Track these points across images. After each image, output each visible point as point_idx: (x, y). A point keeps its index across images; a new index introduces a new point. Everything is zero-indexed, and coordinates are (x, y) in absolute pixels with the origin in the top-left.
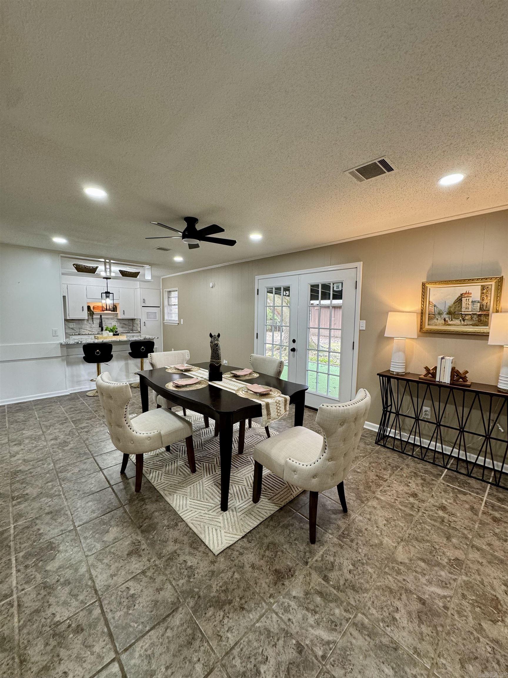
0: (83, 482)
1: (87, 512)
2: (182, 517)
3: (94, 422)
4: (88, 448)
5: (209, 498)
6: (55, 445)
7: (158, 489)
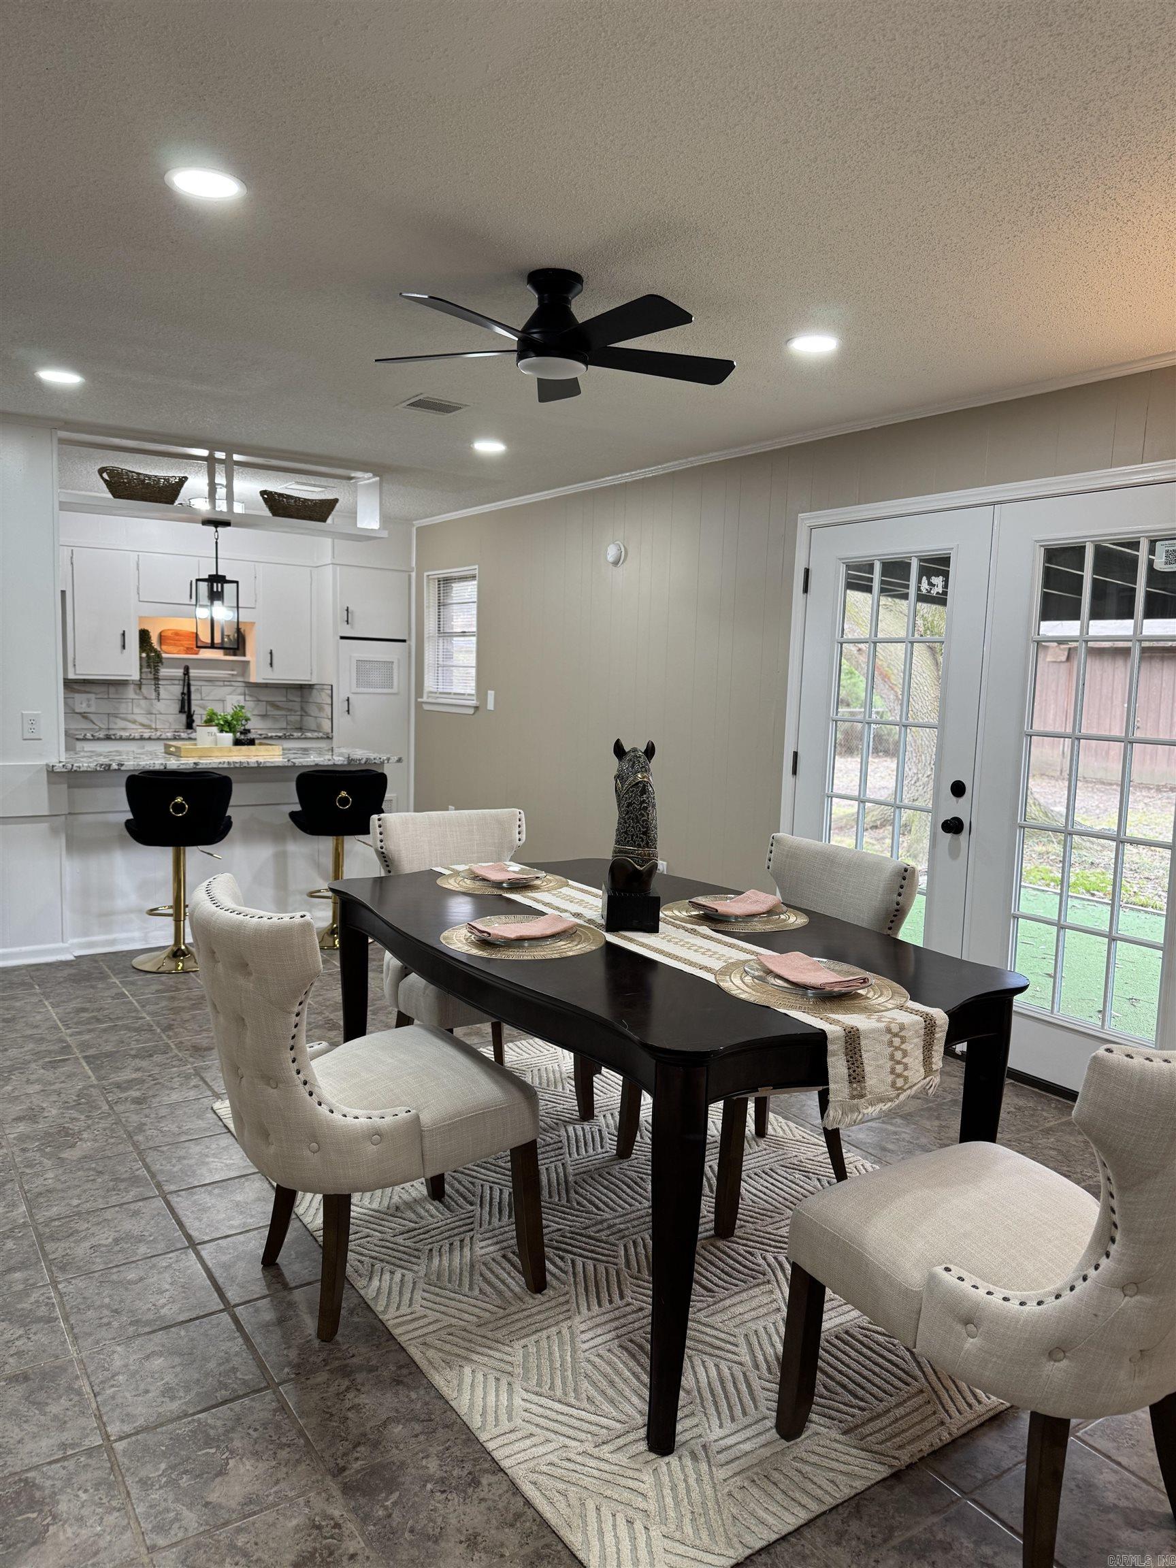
0: (130, 1282)
1: (147, 1392)
2: (497, 1455)
3: (163, 1066)
4: (143, 1161)
5: (599, 1398)
6: (28, 1137)
7: (401, 1339)
